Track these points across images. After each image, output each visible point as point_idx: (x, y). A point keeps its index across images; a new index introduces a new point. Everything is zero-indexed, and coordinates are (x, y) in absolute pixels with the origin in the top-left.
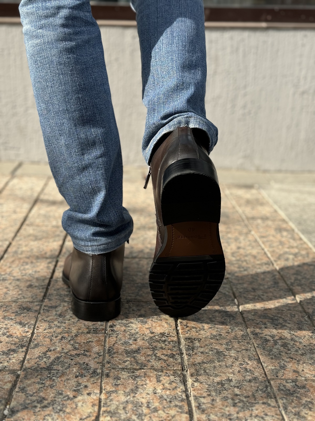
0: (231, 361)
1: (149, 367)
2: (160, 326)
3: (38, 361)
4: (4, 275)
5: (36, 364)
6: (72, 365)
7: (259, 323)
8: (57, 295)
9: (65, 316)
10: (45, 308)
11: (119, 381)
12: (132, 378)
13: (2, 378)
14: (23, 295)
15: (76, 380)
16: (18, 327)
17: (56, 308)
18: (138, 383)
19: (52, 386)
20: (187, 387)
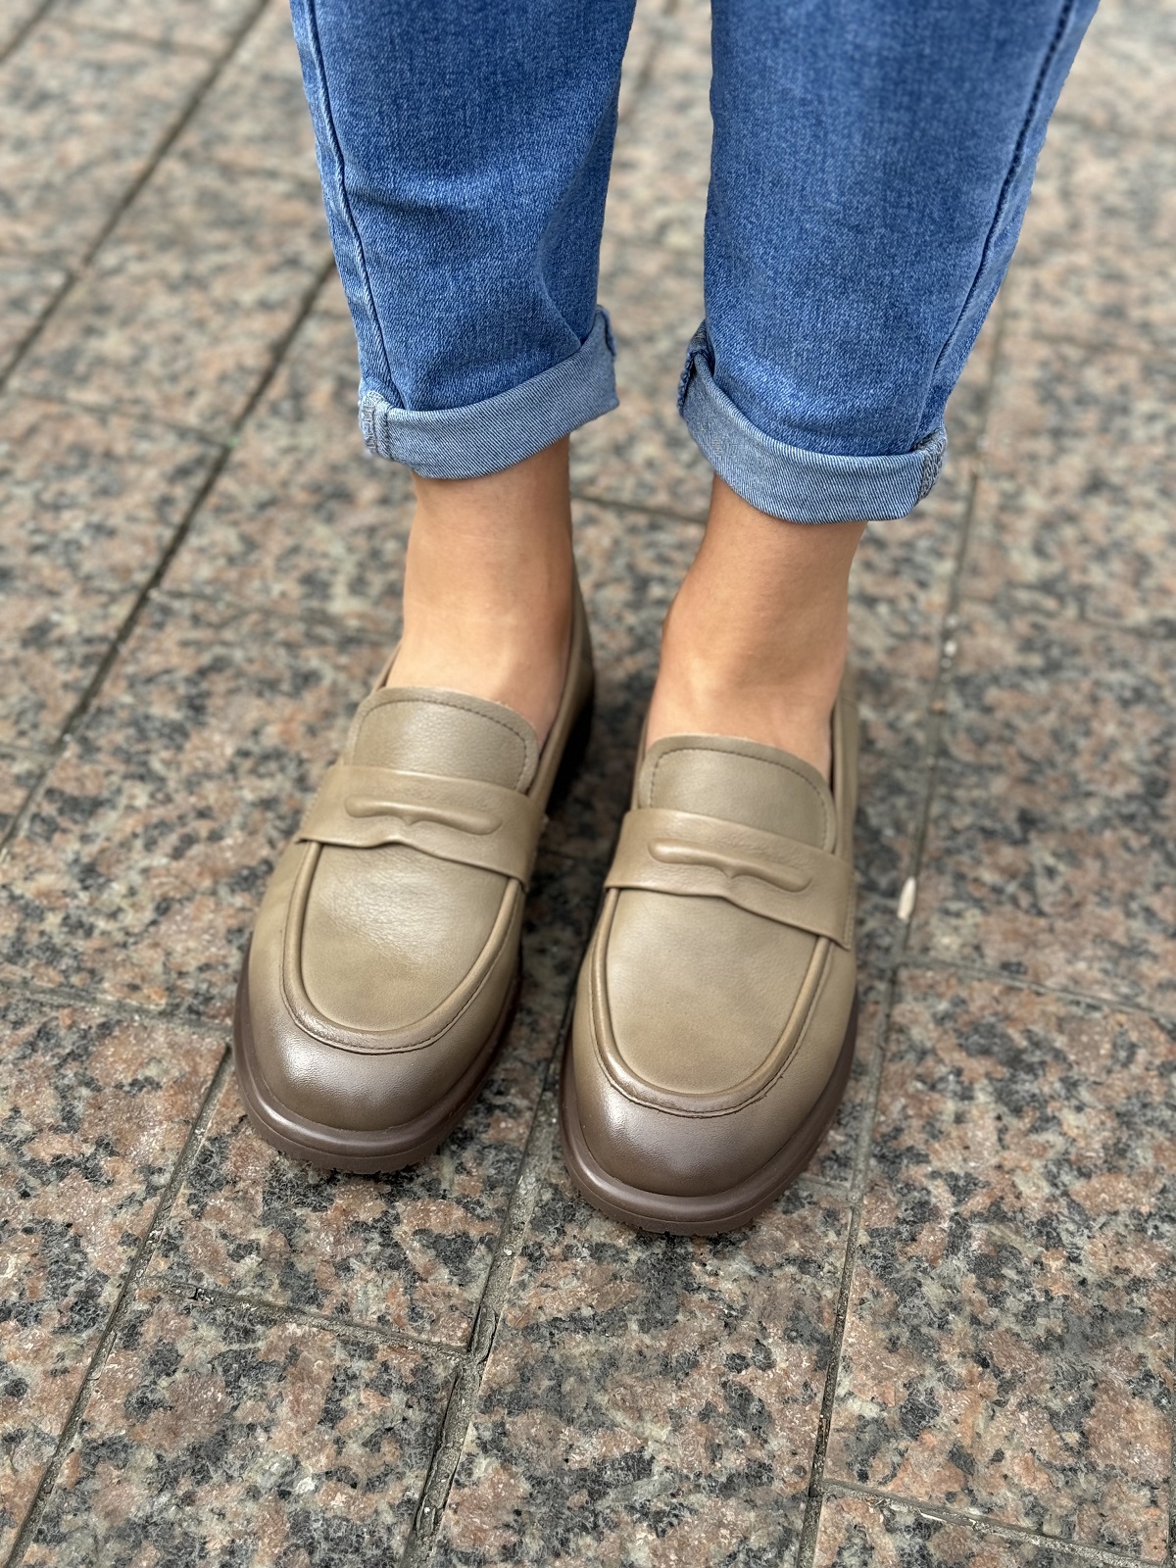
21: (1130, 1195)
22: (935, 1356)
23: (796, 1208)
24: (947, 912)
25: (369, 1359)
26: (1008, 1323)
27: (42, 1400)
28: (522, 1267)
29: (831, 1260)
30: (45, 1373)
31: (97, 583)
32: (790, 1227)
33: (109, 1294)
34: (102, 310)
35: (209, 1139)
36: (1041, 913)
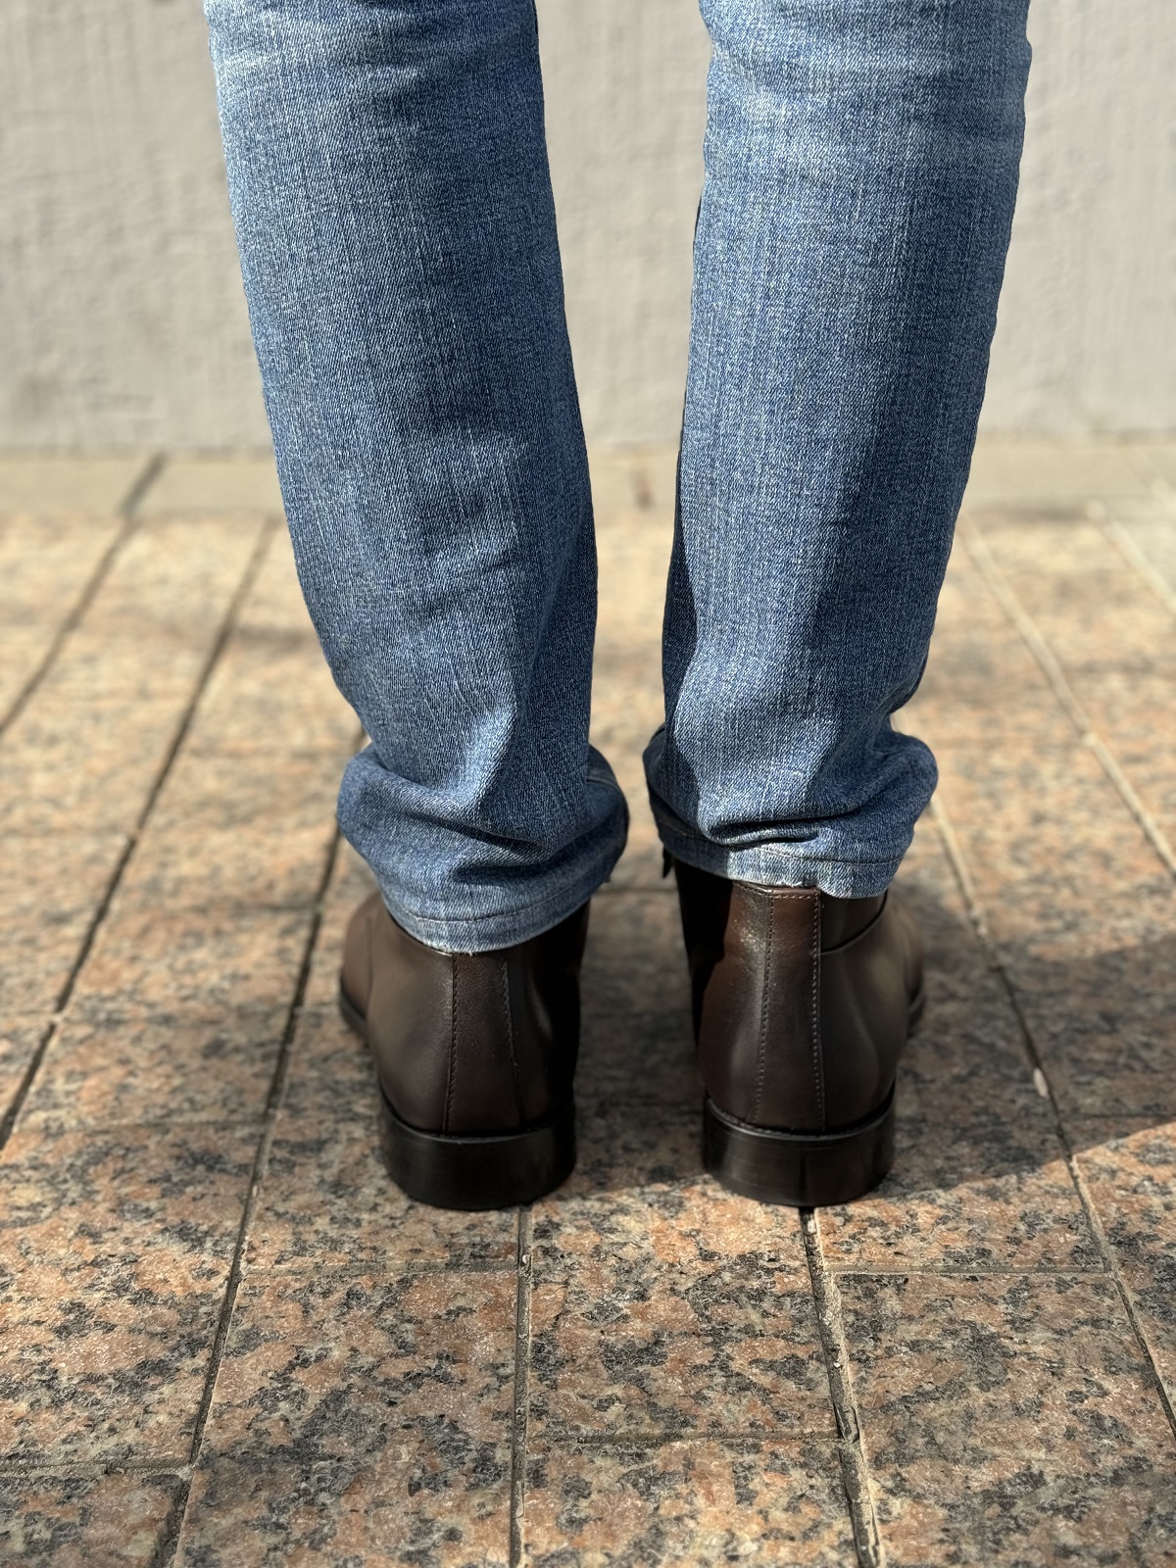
0: (1034, 1384)
1: (703, 1430)
2: (735, 1221)
3: (257, 1415)
4: (112, 998)
5: (251, 1433)
6: (394, 1430)
7: (1139, 1185)
8: (324, 1087)
9: (358, 1189)
10: (280, 1154)
11: (583, 1503)
12: (635, 1485)
13: (119, 1505)
14: (191, 1094)
15: (410, 1503)
16: (176, 1249)
17: (319, 1150)
18: (661, 1511)
19: (317, 1537)
20: (860, 1516)
23: (1067, 1288)
24: (1078, 1084)
25: (757, 1453)
27: (480, 1538)
28: (856, 1368)
29: (1116, 1316)
30: (473, 1520)
31: (250, 1009)
32: (1071, 1302)
34: (169, 851)
35: (535, 1336)
36: (1155, 1072)
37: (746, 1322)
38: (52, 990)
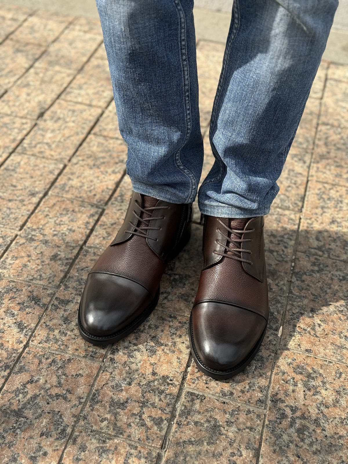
0: (223, 446)
1: (125, 437)
2: (167, 362)
3: (13, 397)
4: (34, 230)
5: (9, 403)
6: (45, 413)
7: (289, 380)
8: (78, 280)
9: (71, 322)
10: (56, 303)
11: (83, 454)
12: (99, 451)
14: (41, 273)
15: (39, 439)
16: (15, 330)
17: (67, 304)
19: (11, 444)
21: (339, 413)
22: (286, 455)
23: (249, 414)
24: (291, 335)
25: (136, 450)
26: (305, 446)
27: (52, 457)
28: (176, 427)
29: (258, 428)
30: (52, 450)
31: (70, 244)
32: (248, 419)
33: (69, 430)
34: (72, 174)
35: (95, 390)
37: (154, 401)
38: (20, 223)
